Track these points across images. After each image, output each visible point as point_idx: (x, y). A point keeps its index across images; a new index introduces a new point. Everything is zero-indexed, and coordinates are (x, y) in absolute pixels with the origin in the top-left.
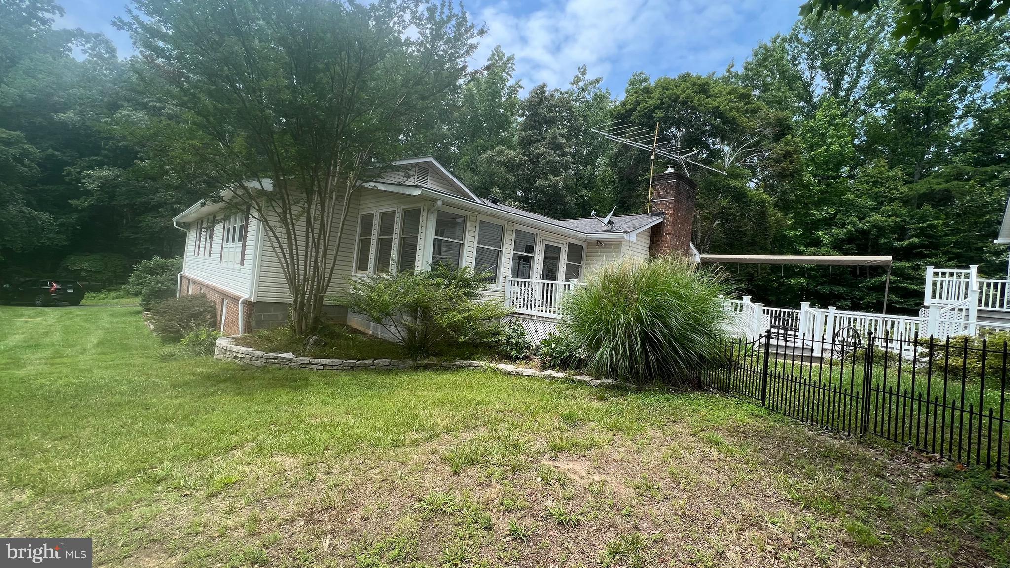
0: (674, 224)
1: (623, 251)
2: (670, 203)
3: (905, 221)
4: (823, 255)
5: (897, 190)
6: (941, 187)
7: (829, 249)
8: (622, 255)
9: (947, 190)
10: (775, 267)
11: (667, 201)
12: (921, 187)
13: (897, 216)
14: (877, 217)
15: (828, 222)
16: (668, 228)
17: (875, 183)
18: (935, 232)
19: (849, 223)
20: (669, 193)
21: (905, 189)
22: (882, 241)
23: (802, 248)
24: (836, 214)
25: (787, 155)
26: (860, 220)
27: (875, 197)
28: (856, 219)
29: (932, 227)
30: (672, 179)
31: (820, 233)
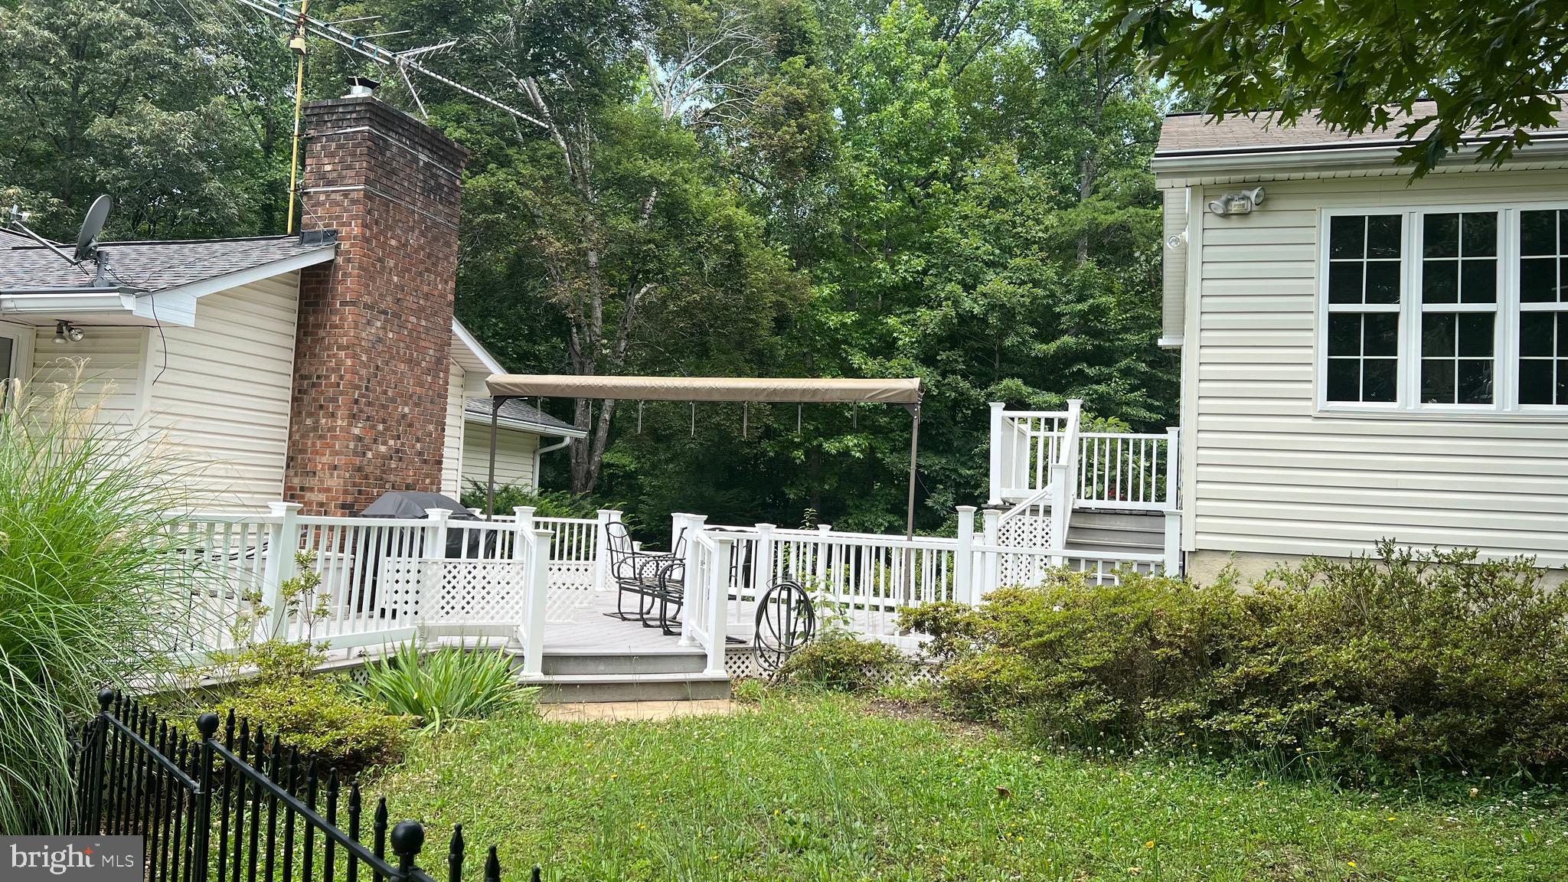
0: (369, 274)
1: (154, 359)
2: (354, 202)
3: (1052, 295)
4: (897, 376)
5: (1038, 222)
6: (1111, 218)
7: (909, 362)
8: (151, 372)
9: (1124, 227)
10: (785, 409)
11: (346, 194)
12: (1080, 217)
13: (1036, 283)
14: (996, 284)
15: (911, 295)
16: (348, 285)
17: (997, 203)
18: (1106, 323)
19: (947, 299)
20: (350, 167)
21: (1051, 220)
22: (1008, 342)
23: (857, 360)
24: (925, 272)
25: (795, 108)
26: (968, 288)
27: (996, 234)
28: (958, 289)
29: (1099, 311)
30: (358, 121)
31: (892, 321)
